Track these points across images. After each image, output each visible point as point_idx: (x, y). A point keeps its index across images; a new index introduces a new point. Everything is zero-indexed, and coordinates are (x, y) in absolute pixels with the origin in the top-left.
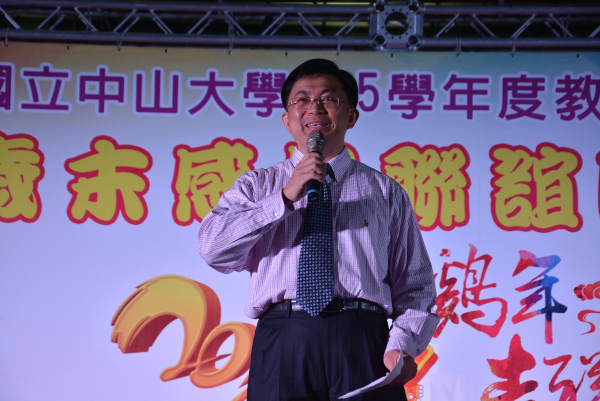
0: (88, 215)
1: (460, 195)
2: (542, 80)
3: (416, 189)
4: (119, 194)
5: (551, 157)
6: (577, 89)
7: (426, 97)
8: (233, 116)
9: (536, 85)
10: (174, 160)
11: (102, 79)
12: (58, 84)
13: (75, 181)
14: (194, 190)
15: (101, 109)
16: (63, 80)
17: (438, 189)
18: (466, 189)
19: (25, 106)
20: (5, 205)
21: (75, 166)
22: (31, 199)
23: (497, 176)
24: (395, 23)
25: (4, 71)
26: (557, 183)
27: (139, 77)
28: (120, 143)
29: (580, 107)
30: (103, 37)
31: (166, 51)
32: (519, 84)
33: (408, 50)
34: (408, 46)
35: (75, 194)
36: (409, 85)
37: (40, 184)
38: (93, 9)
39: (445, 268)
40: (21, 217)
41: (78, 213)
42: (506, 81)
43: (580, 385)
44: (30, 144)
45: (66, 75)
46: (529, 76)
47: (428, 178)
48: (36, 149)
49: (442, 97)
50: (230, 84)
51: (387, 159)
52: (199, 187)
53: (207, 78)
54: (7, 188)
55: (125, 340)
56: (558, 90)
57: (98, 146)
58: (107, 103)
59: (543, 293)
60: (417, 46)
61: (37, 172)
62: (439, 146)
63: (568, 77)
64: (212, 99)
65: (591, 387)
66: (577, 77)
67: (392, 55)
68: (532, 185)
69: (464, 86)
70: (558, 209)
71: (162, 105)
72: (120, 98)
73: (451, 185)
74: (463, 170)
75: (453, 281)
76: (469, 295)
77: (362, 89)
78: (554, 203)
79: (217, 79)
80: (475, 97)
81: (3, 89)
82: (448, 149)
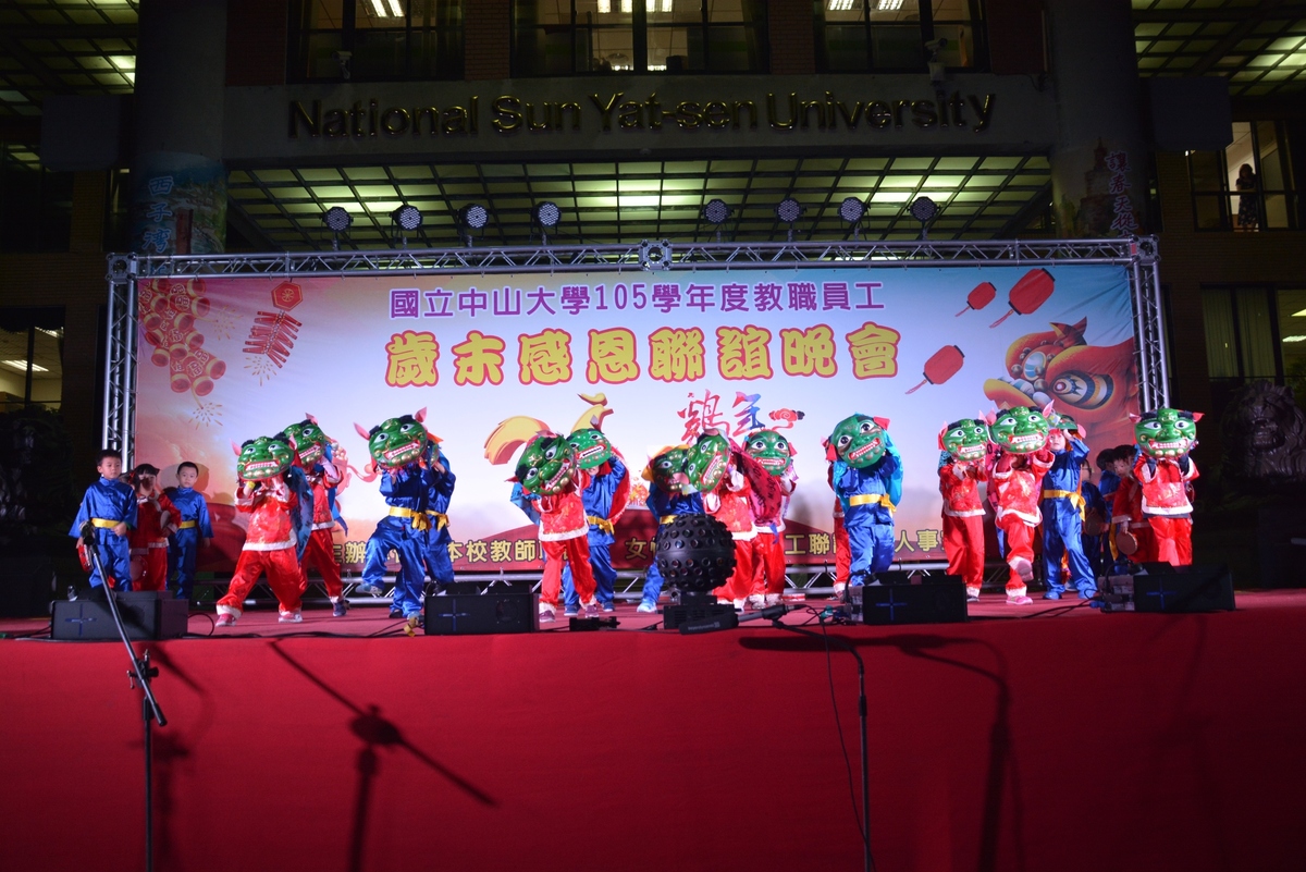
0: (467, 380)
1: (699, 359)
2: (746, 287)
3: (671, 356)
4: (485, 366)
5: (753, 334)
6: (766, 292)
7: (676, 298)
8: (555, 314)
9: (742, 290)
10: (518, 344)
11: (473, 295)
12: (446, 299)
13: (458, 360)
14: (532, 362)
15: (473, 314)
16: (449, 297)
17: (685, 355)
18: (702, 355)
19: (426, 315)
20: (417, 377)
21: (459, 350)
22: (432, 371)
23: (721, 347)
24: (653, 255)
25: (414, 294)
26: (757, 349)
27: (496, 293)
28: (485, 335)
29: (769, 303)
30: (473, 269)
31: (512, 277)
32: (732, 290)
33: (664, 271)
34: (663, 268)
35: (458, 368)
36: (665, 292)
37: (437, 362)
38: (467, 254)
39: (691, 404)
40: (426, 383)
41: (461, 379)
42: (724, 287)
44: (430, 338)
45: (450, 294)
46: (738, 284)
47: (679, 349)
48: (434, 341)
49: (685, 299)
50: (553, 295)
51: (653, 338)
52: (535, 360)
53: (538, 292)
54: (418, 366)
55: (493, 456)
56: (756, 293)
57: (471, 337)
58: (476, 310)
59: (751, 417)
60: (669, 268)
61: (435, 355)
62: (685, 329)
63: (761, 285)
64: (541, 305)
66: (766, 285)
67: (653, 274)
68: (743, 351)
69: (699, 291)
70: (758, 365)
71: (510, 310)
72: (484, 306)
73: (693, 353)
74: (700, 343)
75: (696, 412)
76: (707, 421)
77: (635, 296)
78: (756, 362)
79: (544, 292)
80: (706, 298)
81: (414, 305)
82: (690, 330)
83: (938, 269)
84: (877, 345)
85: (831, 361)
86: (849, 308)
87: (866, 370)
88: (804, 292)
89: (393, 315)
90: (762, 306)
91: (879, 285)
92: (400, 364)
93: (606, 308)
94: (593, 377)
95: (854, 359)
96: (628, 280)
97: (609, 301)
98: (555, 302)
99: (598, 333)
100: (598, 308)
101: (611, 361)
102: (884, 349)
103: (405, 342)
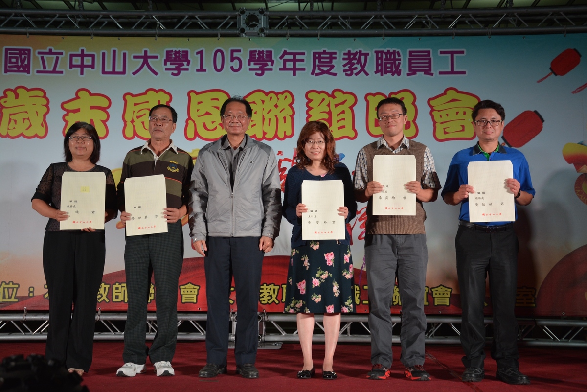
1: (289, 120)
2: (335, 53)
3: (263, 116)
5: (340, 97)
6: (354, 58)
7: (269, 63)
8: (158, 75)
9: (332, 56)
10: (124, 102)
11: (82, 55)
12: (57, 59)
13: (67, 115)
14: (135, 119)
15: (82, 73)
16: (60, 56)
17: (276, 116)
18: (292, 116)
19: (38, 72)
20: (27, 129)
21: (67, 106)
22: (42, 125)
23: (310, 108)
25: (27, 52)
26: (343, 112)
27: (104, 54)
28: (92, 92)
30: (83, 31)
31: (119, 39)
32: (322, 56)
33: (259, 37)
34: (259, 34)
35: (66, 122)
36: (259, 56)
37: (47, 116)
38: (78, 16)
40: (36, 136)
42: (314, 54)
43: (354, 226)
44: (42, 94)
45: (61, 54)
46: (327, 51)
47: (271, 110)
48: (45, 97)
49: (278, 63)
50: (156, 57)
52: (138, 117)
53: (143, 54)
54: (28, 119)
56: (344, 59)
57: (80, 94)
58: (85, 69)
60: (264, 34)
61: (45, 109)
62: (277, 91)
63: (349, 51)
64: (145, 66)
65: (360, 227)
66: (354, 52)
67: (250, 40)
68: (330, 113)
69: (291, 57)
70: (344, 127)
71: (117, 70)
72: (92, 66)
73: (284, 114)
74: (290, 105)
75: (285, 169)
77: (233, 59)
78: (341, 123)
79: (149, 54)
80: (297, 63)
81: (26, 62)
82: (282, 93)
83: (522, 36)
84: (457, 110)
85: (412, 124)
86: (432, 75)
87: (445, 133)
88: (390, 59)
89: (6, 71)
90: (349, 72)
91: (462, 52)
92: (12, 117)
93: (205, 70)
94: (191, 134)
95: (435, 123)
96: (227, 45)
97: (208, 64)
98: (158, 64)
99: (197, 93)
100: (198, 70)
101: (207, 120)
102: (465, 113)
103: (17, 96)
